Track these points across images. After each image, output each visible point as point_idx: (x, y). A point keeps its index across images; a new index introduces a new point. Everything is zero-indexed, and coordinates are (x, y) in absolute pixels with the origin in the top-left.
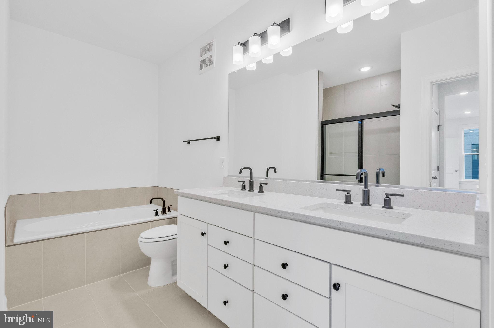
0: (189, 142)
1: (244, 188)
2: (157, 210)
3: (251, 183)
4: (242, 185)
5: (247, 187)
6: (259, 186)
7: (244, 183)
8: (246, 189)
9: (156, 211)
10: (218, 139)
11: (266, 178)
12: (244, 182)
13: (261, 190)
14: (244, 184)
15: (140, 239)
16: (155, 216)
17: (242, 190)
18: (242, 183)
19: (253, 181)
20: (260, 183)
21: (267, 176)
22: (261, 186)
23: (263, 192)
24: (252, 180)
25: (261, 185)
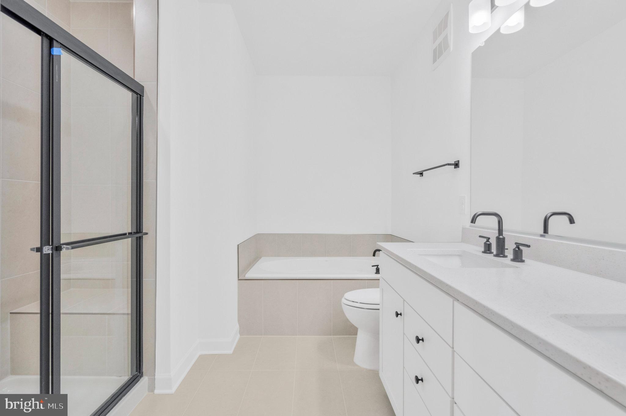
0: (421, 174)
1: (487, 249)
2: (378, 266)
3: (501, 242)
4: (485, 243)
5: (494, 249)
6: (514, 249)
7: (488, 241)
8: (492, 251)
9: (377, 268)
10: (457, 165)
11: (542, 236)
12: (489, 238)
13: (518, 257)
14: (488, 243)
15: (344, 301)
16: (375, 273)
17: (484, 252)
18: (485, 240)
19: (504, 238)
20: (516, 243)
21: (546, 230)
22: (517, 249)
23: (523, 261)
24: (501, 237)
25: (519, 248)
